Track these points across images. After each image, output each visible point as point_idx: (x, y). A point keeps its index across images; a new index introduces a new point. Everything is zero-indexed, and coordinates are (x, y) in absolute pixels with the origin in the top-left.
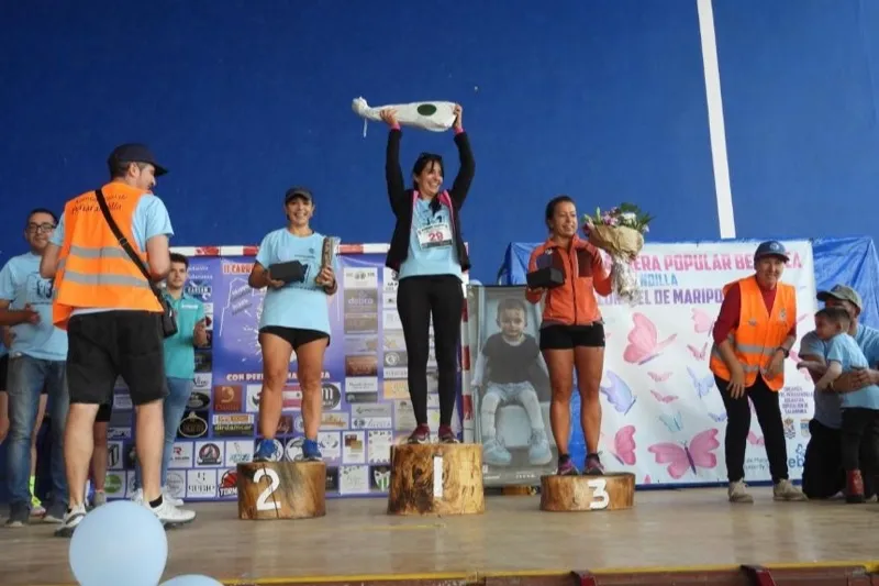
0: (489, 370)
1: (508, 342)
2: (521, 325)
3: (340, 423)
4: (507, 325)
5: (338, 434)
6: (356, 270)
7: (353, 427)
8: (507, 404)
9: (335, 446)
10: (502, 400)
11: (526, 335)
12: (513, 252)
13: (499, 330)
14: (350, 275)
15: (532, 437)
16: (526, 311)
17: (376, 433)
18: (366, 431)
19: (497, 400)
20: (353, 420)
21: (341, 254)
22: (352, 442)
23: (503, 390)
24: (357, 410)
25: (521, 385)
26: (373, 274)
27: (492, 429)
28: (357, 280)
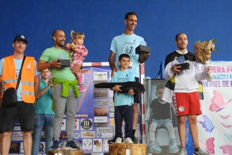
0: (153, 114)
1: (160, 102)
3: (92, 135)
4: (160, 95)
5: (91, 139)
6: (98, 73)
7: (97, 137)
8: (160, 128)
9: (90, 145)
10: (158, 126)
12: (163, 65)
13: (157, 98)
14: (96, 75)
15: (170, 141)
17: (106, 140)
18: (102, 139)
19: (156, 126)
20: (97, 134)
21: (93, 66)
22: (97, 143)
23: (158, 122)
24: (99, 130)
25: (165, 120)
26: (105, 74)
27: (154, 138)
28: (99, 77)
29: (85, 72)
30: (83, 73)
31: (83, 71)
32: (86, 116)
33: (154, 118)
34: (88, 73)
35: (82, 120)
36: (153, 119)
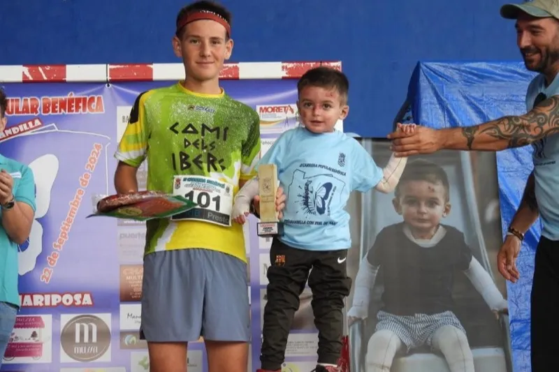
0: (380, 290)
1: (414, 240)
2: (439, 210)
4: (413, 210)
8: (412, 352)
10: (403, 344)
11: (445, 227)
12: (422, 78)
13: (400, 219)
14: (127, 119)
16: (446, 183)
21: (113, 82)
23: (406, 326)
24: (141, 363)
25: (436, 317)
29: (78, 108)
30: (70, 110)
31: (71, 101)
32: (82, 300)
34: (91, 109)
35: (66, 318)
36: (381, 313)
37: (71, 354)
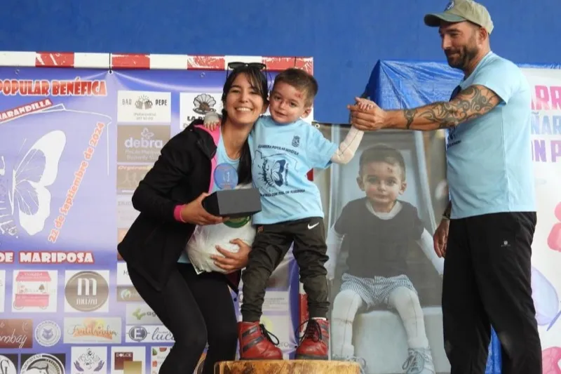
0: (345, 255)
1: (375, 214)
2: (396, 188)
3: (108, 334)
4: (375, 187)
5: (105, 348)
6: (136, 95)
7: (128, 340)
8: (372, 309)
9: (98, 369)
10: (364, 303)
11: (401, 202)
12: (382, 74)
13: (362, 194)
14: (128, 102)
15: (409, 359)
16: (402, 164)
17: (162, 350)
18: (148, 346)
19: (357, 303)
20: (128, 329)
21: (115, 69)
22: (125, 363)
23: (366, 287)
24: (135, 314)
25: (392, 279)
26: (164, 102)
27: (349, 347)
28: (138, 111)
29: (83, 90)
30: (76, 92)
31: (77, 84)
32: (84, 258)
33: (347, 272)
34: (95, 92)
35: (70, 274)
36: (345, 275)
37: (74, 305)
